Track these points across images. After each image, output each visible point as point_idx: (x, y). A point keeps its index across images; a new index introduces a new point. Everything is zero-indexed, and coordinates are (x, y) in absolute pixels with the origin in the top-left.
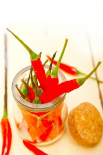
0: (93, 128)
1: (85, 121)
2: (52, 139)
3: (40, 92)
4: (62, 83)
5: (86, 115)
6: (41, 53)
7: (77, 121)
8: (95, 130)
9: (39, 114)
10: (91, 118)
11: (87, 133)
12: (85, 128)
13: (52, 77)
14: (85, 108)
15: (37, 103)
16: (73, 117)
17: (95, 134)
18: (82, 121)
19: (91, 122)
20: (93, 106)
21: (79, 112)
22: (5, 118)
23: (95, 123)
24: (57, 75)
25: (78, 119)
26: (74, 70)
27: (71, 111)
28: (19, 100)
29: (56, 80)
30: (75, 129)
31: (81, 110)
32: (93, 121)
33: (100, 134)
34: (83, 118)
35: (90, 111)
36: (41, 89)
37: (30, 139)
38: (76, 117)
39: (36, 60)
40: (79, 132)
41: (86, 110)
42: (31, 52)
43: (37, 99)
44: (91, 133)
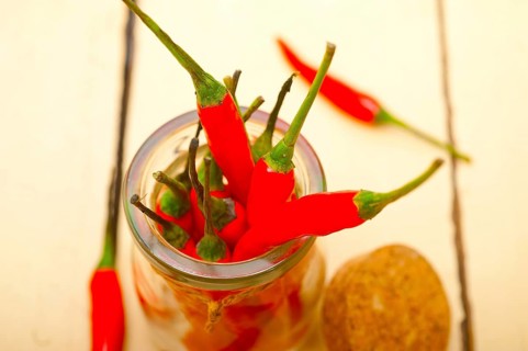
0: (411, 338)
1: (382, 315)
5: (390, 293)
6: (237, 75)
7: (353, 313)
10: (409, 300)
12: (383, 337)
13: (269, 170)
14: (388, 265)
16: (342, 298)
18: (374, 314)
20: (422, 259)
21: (366, 280)
23: (420, 318)
24: (289, 163)
25: (359, 307)
27: (337, 274)
29: (288, 179)
30: (345, 341)
31: (375, 275)
32: (414, 311)
34: (378, 305)
35: (407, 278)
36: (228, 201)
38: (352, 299)
39: (214, 103)
41: (392, 272)
42: (198, 74)
43: (208, 239)
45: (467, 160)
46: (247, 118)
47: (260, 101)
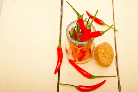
0: (108, 57)
1: (103, 53)
2: (85, 60)
3: (81, 35)
4: (93, 32)
5: (105, 50)
6: (83, 15)
7: (99, 52)
8: (108, 58)
9: (79, 47)
10: (108, 51)
11: (104, 59)
12: (104, 56)
13: (88, 29)
14: (104, 45)
15: (79, 41)
16: (97, 50)
17: (108, 60)
18: (102, 52)
19: (107, 53)
20: (109, 45)
21: (101, 47)
22: (59, 46)
24: (91, 28)
25: (100, 51)
26: (101, 22)
27: (97, 46)
28: (69, 38)
29: (90, 30)
30: (98, 56)
32: (108, 53)
33: (111, 60)
34: (103, 51)
35: (107, 47)
36: (81, 34)
37: (72, 59)
38: (99, 50)
39: (80, 19)
40: (100, 58)
41: (105, 47)
42: (78, 14)
43: (79, 39)
44: (106, 59)
45: (117, 31)
46: (84, 21)
47: (86, 19)
